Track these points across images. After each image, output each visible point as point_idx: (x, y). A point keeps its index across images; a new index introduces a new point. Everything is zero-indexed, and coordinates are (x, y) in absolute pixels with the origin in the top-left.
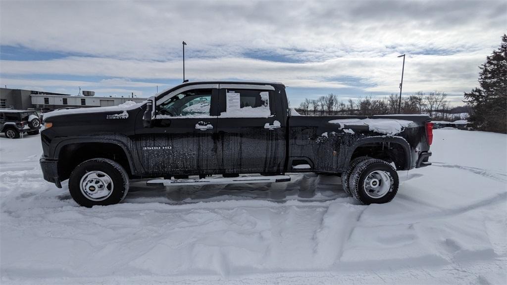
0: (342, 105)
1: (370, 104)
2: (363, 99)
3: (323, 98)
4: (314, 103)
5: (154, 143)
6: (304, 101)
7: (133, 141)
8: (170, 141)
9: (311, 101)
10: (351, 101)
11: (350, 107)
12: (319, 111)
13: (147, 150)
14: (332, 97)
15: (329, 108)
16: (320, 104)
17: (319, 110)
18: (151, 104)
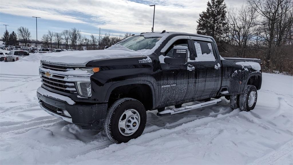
0: (86, 40)
1: (109, 40)
2: (103, 36)
3: (67, 32)
4: (58, 36)
5: (167, 82)
6: (47, 33)
7: (157, 81)
8: (175, 80)
9: (54, 34)
10: (93, 37)
11: (92, 41)
12: (64, 45)
13: (163, 88)
14: (75, 31)
15: (73, 42)
16: (63, 37)
17: (63, 43)
18: (185, 52)
